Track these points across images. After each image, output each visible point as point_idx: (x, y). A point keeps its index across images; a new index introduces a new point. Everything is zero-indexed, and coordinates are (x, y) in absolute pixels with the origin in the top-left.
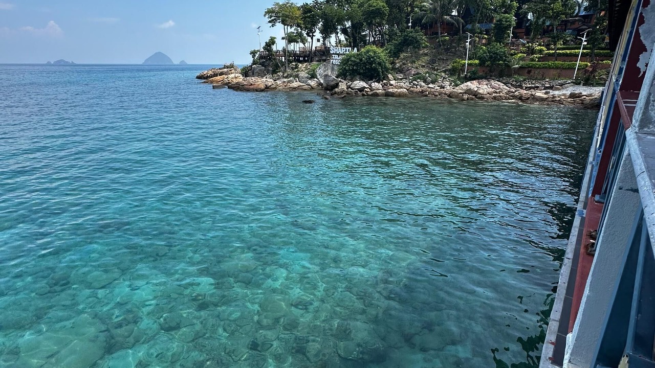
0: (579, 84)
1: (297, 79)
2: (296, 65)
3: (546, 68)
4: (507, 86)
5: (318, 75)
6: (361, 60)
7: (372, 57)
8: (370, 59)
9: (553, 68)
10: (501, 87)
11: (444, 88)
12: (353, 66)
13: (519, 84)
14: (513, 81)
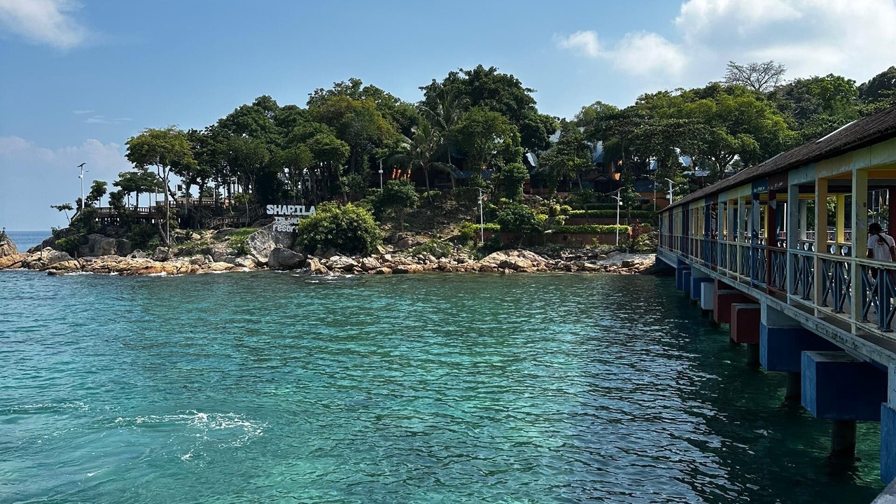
0: (625, 251)
1: (211, 257)
2: (187, 234)
3: (582, 233)
4: (542, 257)
5: (252, 249)
6: (338, 225)
7: (355, 221)
8: (351, 223)
9: (590, 233)
10: (537, 258)
11: (463, 262)
12: (327, 234)
13: (556, 254)
14: (548, 250)
